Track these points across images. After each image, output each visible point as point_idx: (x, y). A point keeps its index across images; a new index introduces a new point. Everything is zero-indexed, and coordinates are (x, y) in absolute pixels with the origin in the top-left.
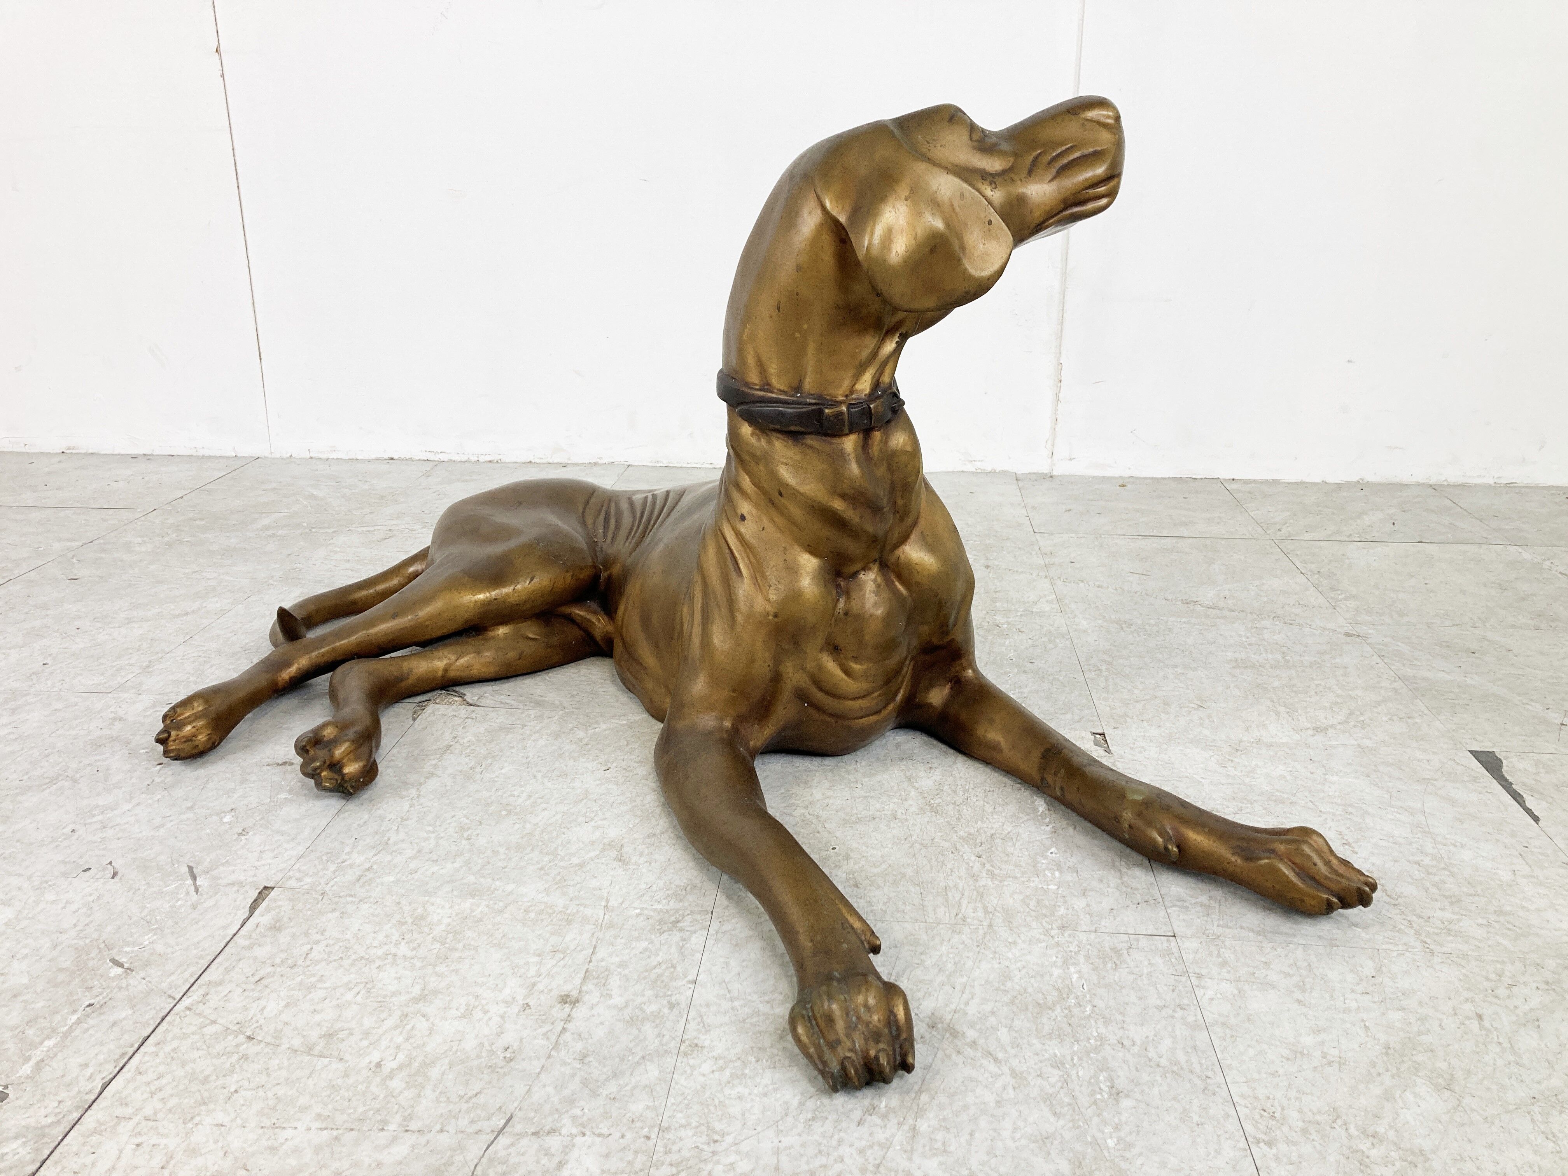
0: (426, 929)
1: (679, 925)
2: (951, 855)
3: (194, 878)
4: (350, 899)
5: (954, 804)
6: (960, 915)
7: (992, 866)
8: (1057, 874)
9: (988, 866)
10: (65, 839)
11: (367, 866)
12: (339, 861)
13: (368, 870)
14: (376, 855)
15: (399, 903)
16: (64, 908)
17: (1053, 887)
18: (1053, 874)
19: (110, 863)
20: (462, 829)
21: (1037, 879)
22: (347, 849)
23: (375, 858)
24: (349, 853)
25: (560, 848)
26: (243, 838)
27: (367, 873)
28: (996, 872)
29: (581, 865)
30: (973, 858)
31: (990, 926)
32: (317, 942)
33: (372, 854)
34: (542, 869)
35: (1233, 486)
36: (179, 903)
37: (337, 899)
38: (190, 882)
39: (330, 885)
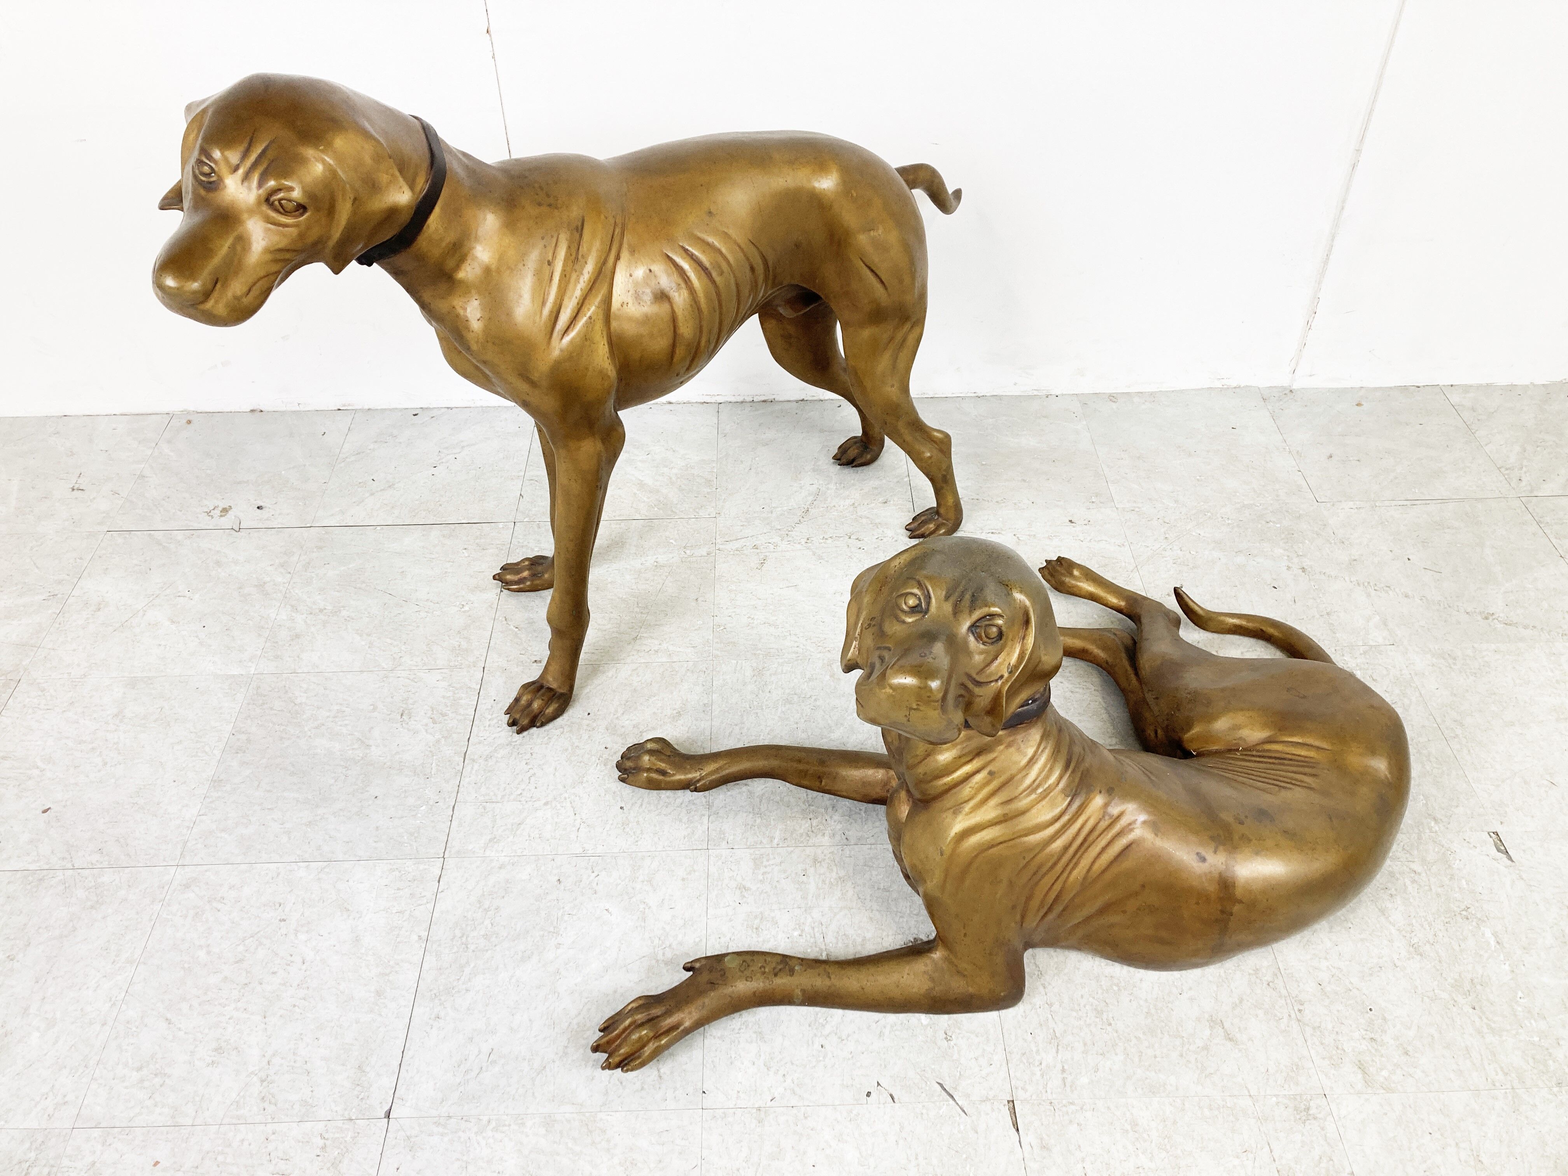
0: (1145, 1136)
1: (1311, 1112)
2: (1455, 1009)
3: (952, 1097)
4: (1073, 1107)
5: (1428, 942)
6: (1489, 1080)
7: (1487, 1018)
8: (1533, 1021)
9: (1485, 1020)
10: (824, 1057)
11: (1059, 1067)
12: (1037, 1063)
13: (1063, 1070)
14: (1057, 1052)
15: (1108, 1108)
16: (886, 1140)
17: (1536, 1039)
18: (1531, 1023)
19: (878, 1084)
20: (1099, 1013)
21: (1521, 1031)
22: (1034, 1049)
23: (1060, 1056)
24: (1038, 1052)
25: (1180, 1029)
26: (952, 1043)
27: (1065, 1075)
28: (1493, 1025)
29: (1206, 1048)
30: (1471, 1010)
31: (1513, 1088)
32: (1083, 1160)
33: (1054, 1050)
34: (1181, 1056)
35: (1455, 398)
36: (962, 1127)
37: (1064, 1109)
38: (951, 1102)
39: (1049, 1091)
